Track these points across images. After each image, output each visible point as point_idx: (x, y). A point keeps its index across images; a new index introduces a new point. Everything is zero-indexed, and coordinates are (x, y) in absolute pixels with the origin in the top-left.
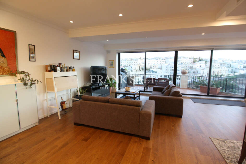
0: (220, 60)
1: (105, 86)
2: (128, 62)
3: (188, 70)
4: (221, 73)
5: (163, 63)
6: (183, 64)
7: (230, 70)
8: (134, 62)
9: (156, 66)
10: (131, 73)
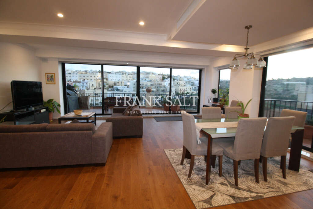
0: (185, 77)
1: (41, 111)
2: (81, 76)
3: (158, 88)
4: (186, 91)
5: (130, 79)
6: (152, 81)
7: (194, 88)
8: (91, 77)
9: (121, 83)
10: (86, 91)
